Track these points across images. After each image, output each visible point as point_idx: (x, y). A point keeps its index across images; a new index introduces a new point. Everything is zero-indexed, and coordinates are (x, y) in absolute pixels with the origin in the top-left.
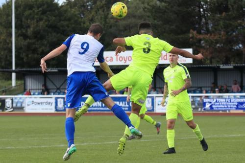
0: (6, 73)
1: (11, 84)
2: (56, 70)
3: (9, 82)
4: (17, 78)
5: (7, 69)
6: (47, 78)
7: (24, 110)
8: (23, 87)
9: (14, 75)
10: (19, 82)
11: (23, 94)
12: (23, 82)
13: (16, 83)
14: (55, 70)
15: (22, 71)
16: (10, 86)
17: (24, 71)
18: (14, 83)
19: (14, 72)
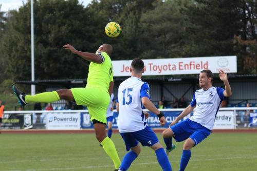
0: (24, 86)
5: (26, 80)
7: (45, 127)
9: (33, 87)
14: (81, 82)
15: (42, 82)
17: (44, 83)
19: (33, 83)
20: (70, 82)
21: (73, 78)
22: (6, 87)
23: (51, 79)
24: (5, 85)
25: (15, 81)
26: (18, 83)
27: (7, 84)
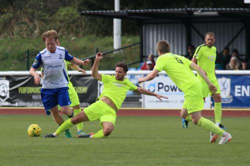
0: (99, 20)
1: (112, 44)
2: (215, 13)
3: (107, 39)
4: (125, 31)
5: (102, 9)
6: (193, 31)
7: (140, 104)
8: (139, 50)
9: (117, 23)
10: (129, 40)
11: (137, 69)
12: (137, 39)
13: (123, 42)
14: (212, 12)
15: (136, 14)
16: (109, 49)
17: (140, 14)
18: (117, 41)
19: (117, 16)
20: (191, 13)
21: (196, 6)
22: (61, 22)
23: (152, 8)
24: (62, 18)
25: (80, 10)
26: (86, 14)
27: (65, 15)
